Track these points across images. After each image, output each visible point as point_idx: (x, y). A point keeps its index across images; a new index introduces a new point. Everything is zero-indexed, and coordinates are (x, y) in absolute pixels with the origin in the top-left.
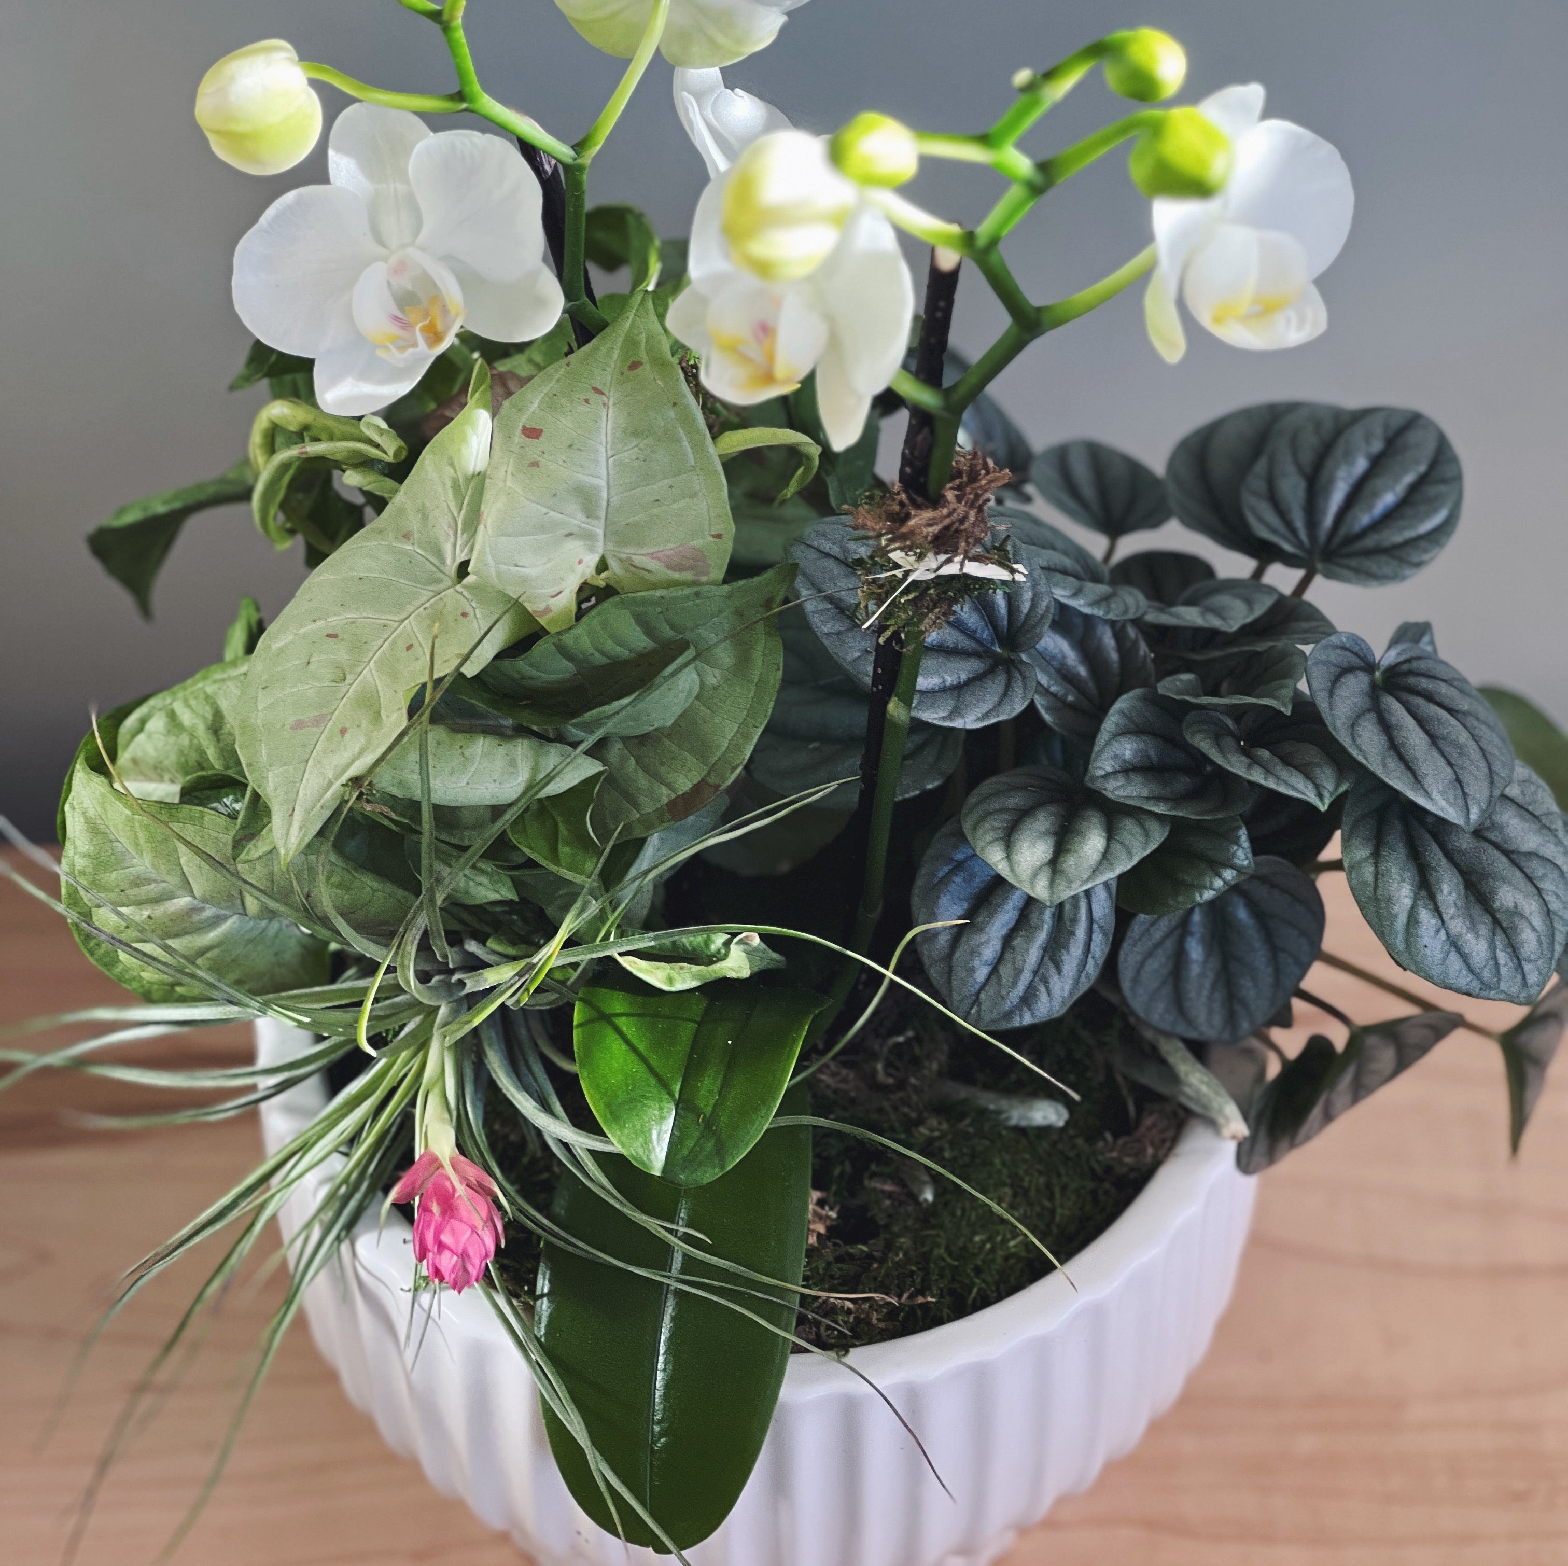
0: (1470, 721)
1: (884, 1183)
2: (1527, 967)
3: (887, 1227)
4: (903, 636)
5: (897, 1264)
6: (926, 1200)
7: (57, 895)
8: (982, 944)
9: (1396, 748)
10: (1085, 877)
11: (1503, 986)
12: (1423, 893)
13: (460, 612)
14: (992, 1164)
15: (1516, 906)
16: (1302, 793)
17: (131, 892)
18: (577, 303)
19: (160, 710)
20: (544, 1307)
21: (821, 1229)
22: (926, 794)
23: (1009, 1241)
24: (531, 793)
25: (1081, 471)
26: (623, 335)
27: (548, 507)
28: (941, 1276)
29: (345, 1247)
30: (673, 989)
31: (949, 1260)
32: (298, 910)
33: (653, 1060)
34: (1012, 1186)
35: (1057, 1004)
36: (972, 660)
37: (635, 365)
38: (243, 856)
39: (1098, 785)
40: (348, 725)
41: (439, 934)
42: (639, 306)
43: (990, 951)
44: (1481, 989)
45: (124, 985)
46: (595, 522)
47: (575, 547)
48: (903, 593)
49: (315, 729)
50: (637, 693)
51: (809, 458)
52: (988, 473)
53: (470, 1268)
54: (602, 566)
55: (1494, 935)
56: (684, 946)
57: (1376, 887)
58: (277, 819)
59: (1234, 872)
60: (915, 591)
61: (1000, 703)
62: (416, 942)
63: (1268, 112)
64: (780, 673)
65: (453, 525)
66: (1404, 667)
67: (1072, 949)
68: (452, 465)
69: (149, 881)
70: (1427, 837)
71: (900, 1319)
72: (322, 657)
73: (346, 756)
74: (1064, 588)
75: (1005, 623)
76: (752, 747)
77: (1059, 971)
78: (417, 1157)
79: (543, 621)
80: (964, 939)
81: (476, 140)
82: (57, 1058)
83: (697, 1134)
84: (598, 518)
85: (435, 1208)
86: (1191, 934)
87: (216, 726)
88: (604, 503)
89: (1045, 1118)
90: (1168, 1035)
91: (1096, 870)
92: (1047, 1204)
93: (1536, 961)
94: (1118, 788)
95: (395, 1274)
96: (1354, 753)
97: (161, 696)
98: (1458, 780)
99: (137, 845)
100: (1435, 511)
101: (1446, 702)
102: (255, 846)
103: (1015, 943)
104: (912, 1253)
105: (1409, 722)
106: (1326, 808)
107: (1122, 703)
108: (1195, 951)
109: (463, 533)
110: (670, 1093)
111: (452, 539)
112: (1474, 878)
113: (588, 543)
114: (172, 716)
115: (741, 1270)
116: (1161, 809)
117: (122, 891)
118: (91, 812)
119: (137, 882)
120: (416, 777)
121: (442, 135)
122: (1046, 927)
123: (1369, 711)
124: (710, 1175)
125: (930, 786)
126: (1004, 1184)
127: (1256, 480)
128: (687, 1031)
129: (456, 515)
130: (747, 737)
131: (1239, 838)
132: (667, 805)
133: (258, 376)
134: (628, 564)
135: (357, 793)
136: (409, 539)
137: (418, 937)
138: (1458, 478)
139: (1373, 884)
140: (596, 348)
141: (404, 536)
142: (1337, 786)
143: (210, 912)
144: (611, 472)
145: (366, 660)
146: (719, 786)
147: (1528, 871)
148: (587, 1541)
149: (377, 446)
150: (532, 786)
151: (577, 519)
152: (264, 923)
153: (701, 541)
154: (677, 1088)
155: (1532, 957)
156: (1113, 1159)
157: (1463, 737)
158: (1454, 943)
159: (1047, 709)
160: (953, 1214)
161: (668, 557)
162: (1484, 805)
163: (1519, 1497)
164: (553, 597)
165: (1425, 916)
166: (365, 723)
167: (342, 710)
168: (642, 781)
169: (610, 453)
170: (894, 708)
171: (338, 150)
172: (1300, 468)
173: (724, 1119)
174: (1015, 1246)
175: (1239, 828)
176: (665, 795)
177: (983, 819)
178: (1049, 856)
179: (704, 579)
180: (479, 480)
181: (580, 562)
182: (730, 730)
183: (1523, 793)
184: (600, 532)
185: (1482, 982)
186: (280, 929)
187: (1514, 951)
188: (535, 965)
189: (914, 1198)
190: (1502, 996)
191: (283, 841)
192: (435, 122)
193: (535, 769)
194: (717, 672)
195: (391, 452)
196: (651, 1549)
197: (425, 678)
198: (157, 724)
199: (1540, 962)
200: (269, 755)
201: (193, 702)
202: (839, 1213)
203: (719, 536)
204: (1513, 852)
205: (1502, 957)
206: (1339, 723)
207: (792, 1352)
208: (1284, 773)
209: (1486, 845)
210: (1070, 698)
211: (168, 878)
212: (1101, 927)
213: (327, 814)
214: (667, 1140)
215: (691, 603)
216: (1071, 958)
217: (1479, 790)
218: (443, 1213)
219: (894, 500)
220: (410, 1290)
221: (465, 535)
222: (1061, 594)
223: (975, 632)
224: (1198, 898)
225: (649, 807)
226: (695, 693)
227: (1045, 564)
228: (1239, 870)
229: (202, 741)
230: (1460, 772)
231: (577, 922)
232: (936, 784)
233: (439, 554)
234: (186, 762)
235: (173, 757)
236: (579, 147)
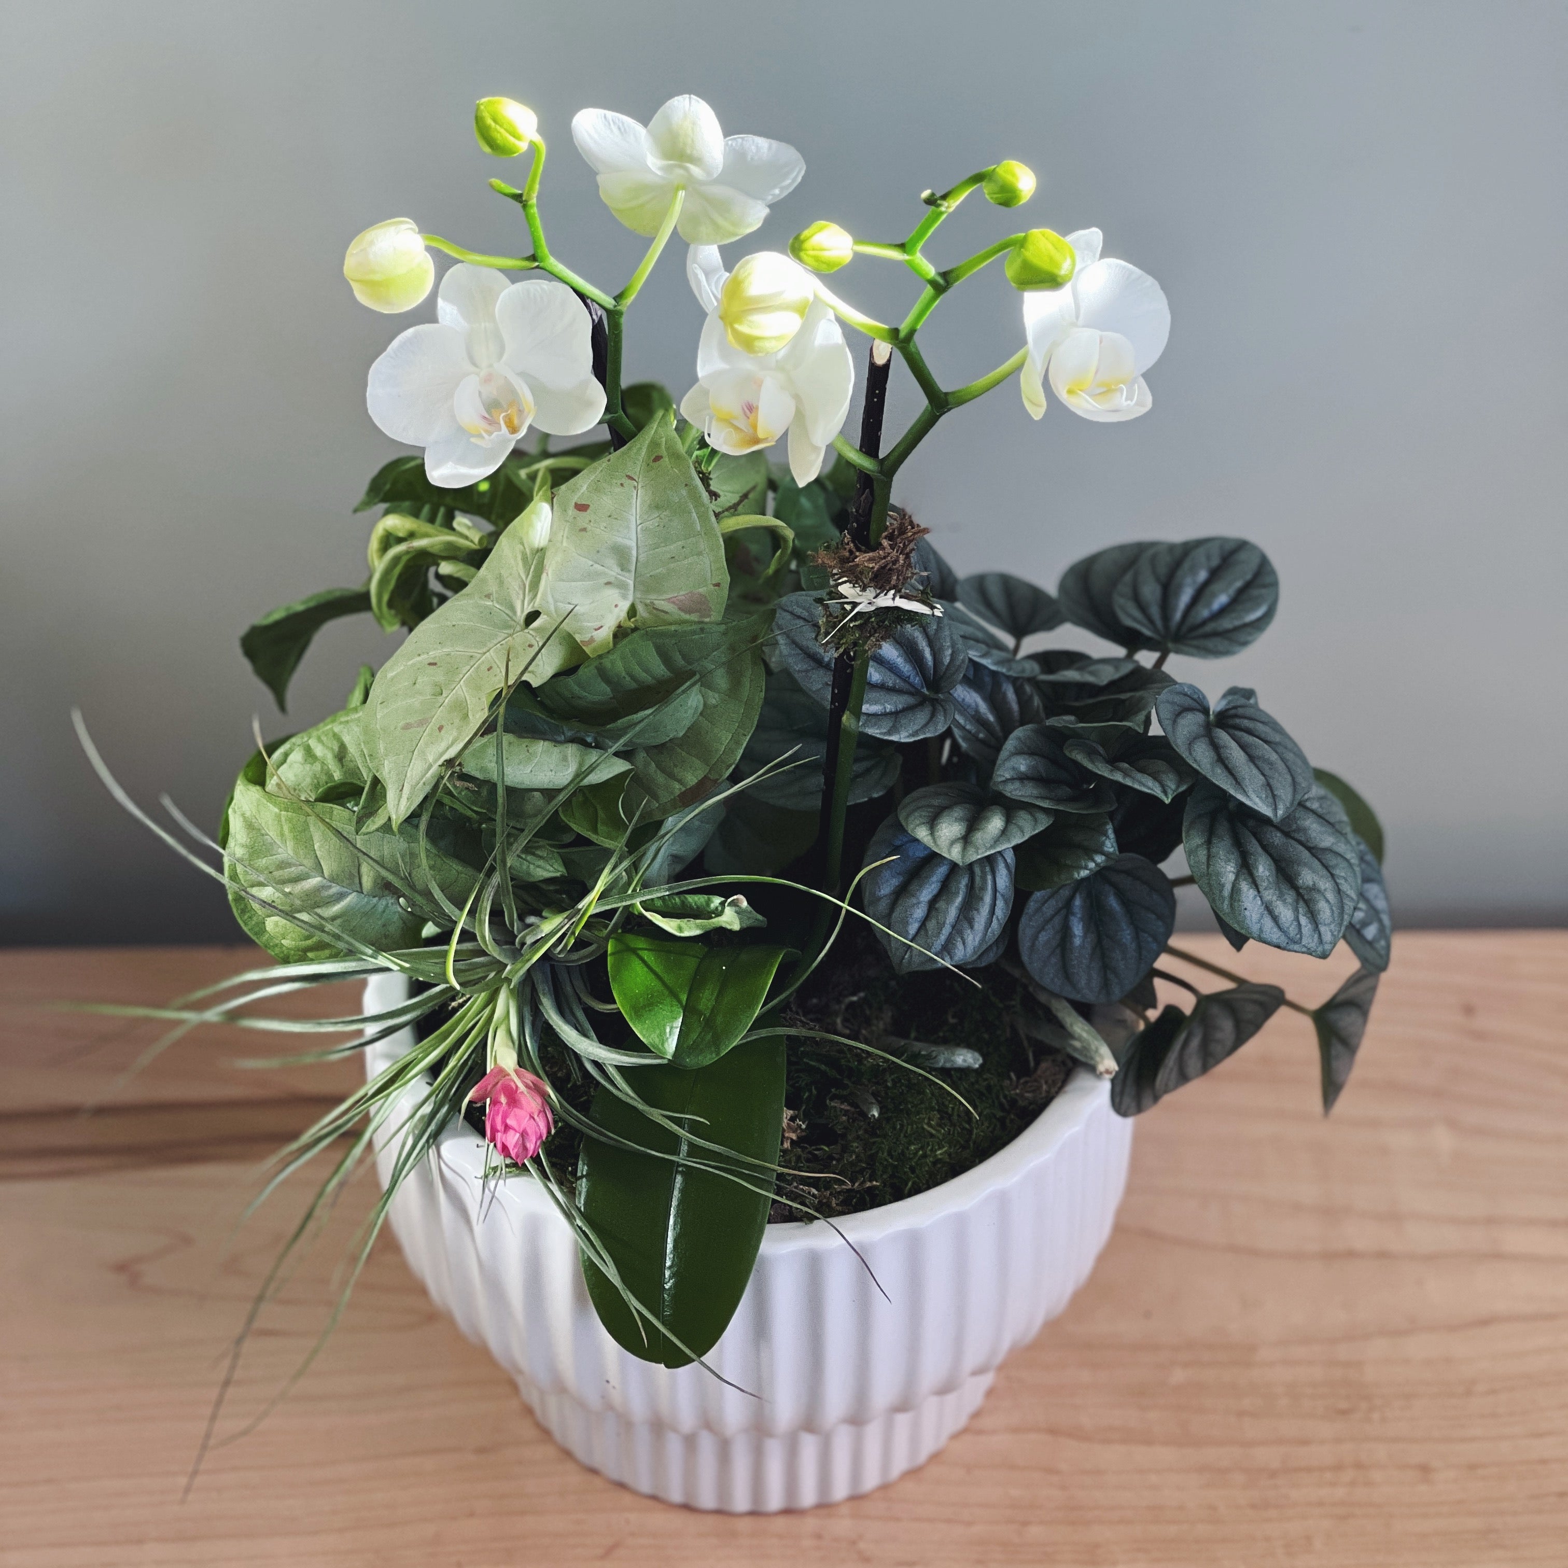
0: (1280, 749)
1: (842, 1103)
2: (1322, 929)
3: (843, 1136)
4: (852, 654)
5: (852, 1164)
6: (874, 1116)
7: (220, 870)
8: (913, 905)
9: (1222, 760)
10: (988, 845)
11: (1304, 942)
12: (1244, 871)
13: (527, 645)
14: (923, 1093)
15: (1314, 885)
16: (1152, 789)
17: (277, 874)
18: (616, 415)
19: (299, 745)
20: (584, 1185)
21: (794, 1136)
22: (872, 800)
23: (936, 1151)
24: (578, 780)
25: (995, 592)
26: (649, 440)
27: (593, 561)
28: (884, 1172)
29: (432, 1152)
30: (682, 935)
31: (890, 1160)
32: (402, 879)
33: (666, 978)
34: (939, 1111)
35: (970, 950)
36: (906, 696)
37: (658, 458)
38: (364, 830)
39: (1001, 787)
40: (443, 723)
41: (508, 891)
42: (661, 419)
43: (919, 913)
44: (1288, 943)
45: (269, 951)
46: (627, 574)
47: (612, 594)
48: (851, 620)
49: (418, 729)
50: (657, 706)
51: (785, 540)
52: (913, 528)
53: (528, 1145)
54: (632, 612)
55: (1297, 904)
56: (691, 905)
57: (1208, 865)
58: (391, 795)
59: (1103, 858)
60: (861, 619)
61: (926, 725)
62: (491, 898)
63: (1106, 252)
64: (763, 695)
65: (522, 586)
66: (1233, 712)
67: (981, 910)
68: (522, 544)
69: (290, 865)
70: (1247, 833)
71: (853, 1203)
72: (426, 679)
73: (443, 745)
74: (977, 650)
75: (932, 672)
76: (742, 751)
77: (972, 927)
78: (488, 1071)
79: (587, 650)
80: (900, 902)
81: (545, 287)
82: (212, 1015)
83: (699, 1030)
84: (629, 571)
85: (503, 1100)
86: (1073, 914)
87: (341, 755)
88: (634, 559)
89: (965, 1061)
90: (1057, 996)
91: (997, 841)
92: (967, 1126)
93: (1329, 925)
94: (1015, 790)
95: (470, 1167)
96: (1191, 762)
97: (300, 735)
98: (1269, 785)
99: (282, 835)
100: (1257, 606)
101: (1263, 736)
102: (373, 821)
103: (937, 906)
104: (862, 1155)
105: (1233, 744)
106: (1170, 800)
107: (1019, 732)
108: (1077, 929)
109: (530, 591)
110: (679, 1001)
111: (521, 596)
112: (1283, 865)
113: (623, 591)
114: (309, 752)
115: (733, 1153)
116: (1045, 804)
117: (271, 873)
118: (248, 814)
119: (283, 865)
120: (493, 764)
121: (519, 286)
122: (961, 892)
123: (1203, 736)
124: (708, 1059)
125: (875, 795)
126: (932, 1109)
127: (1124, 587)
128: (691, 963)
129: (524, 579)
130: (738, 743)
131: (1107, 831)
132: (679, 796)
133: (376, 500)
134: (652, 608)
135: (450, 772)
136: (489, 598)
137: (492, 894)
138: (1275, 584)
139: (1206, 863)
140: (630, 449)
141: (485, 596)
142: (1178, 787)
143: (335, 889)
144: (639, 536)
145: (458, 680)
146: (718, 779)
147: (1324, 861)
148: (614, 1387)
149: (466, 538)
150: (580, 775)
151: (613, 571)
152: (375, 900)
153: (705, 588)
154: (684, 998)
155: (1326, 922)
156: (1017, 1094)
157: (1274, 757)
158: (1269, 909)
159: (964, 739)
160: (894, 1128)
161: (681, 601)
162: (1288, 805)
163: (1344, 1413)
164: (596, 630)
165: (1244, 886)
166: (457, 721)
167: (439, 715)
168: (660, 778)
169: (638, 523)
170: (847, 719)
171: (445, 299)
172: (1158, 580)
173: (719, 1019)
174: (941, 1154)
175: (1106, 823)
176: (677, 788)
177: (914, 811)
178: (963, 832)
179: (707, 620)
180: (541, 552)
181: (616, 606)
182: (726, 738)
183: (1321, 806)
184: (631, 583)
185: (1289, 938)
186: (387, 906)
187: (1313, 916)
188: (580, 910)
189: (864, 1115)
190: (1304, 949)
191: (395, 809)
192: (514, 276)
193: (581, 765)
194: (716, 695)
195: (476, 540)
196: (663, 1365)
197: (502, 685)
198: (297, 756)
199: (1332, 926)
200: (386, 749)
201: (324, 738)
202: (807, 1126)
203: (718, 585)
204: (1313, 848)
205: (1303, 920)
206: (1179, 741)
207: (769, 1222)
208: (1139, 776)
209: (1293, 842)
210: (981, 735)
211: (305, 862)
212: (1002, 895)
213: (428, 789)
214: (677, 1033)
215: (696, 637)
216: (980, 920)
217: (1285, 794)
218: (509, 1104)
219: (845, 549)
220: (481, 1178)
221: (531, 593)
222: (973, 654)
223: (909, 677)
224: (1076, 875)
225: (665, 798)
226: (699, 711)
227: (962, 633)
228: (1107, 855)
229: (330, 767)
230: (1271, 781)
231: (611, 876)
232: (881, 794)
233: (512, 608)
234: (318, 783)
235: (308, 780)
236: (618, 298)
